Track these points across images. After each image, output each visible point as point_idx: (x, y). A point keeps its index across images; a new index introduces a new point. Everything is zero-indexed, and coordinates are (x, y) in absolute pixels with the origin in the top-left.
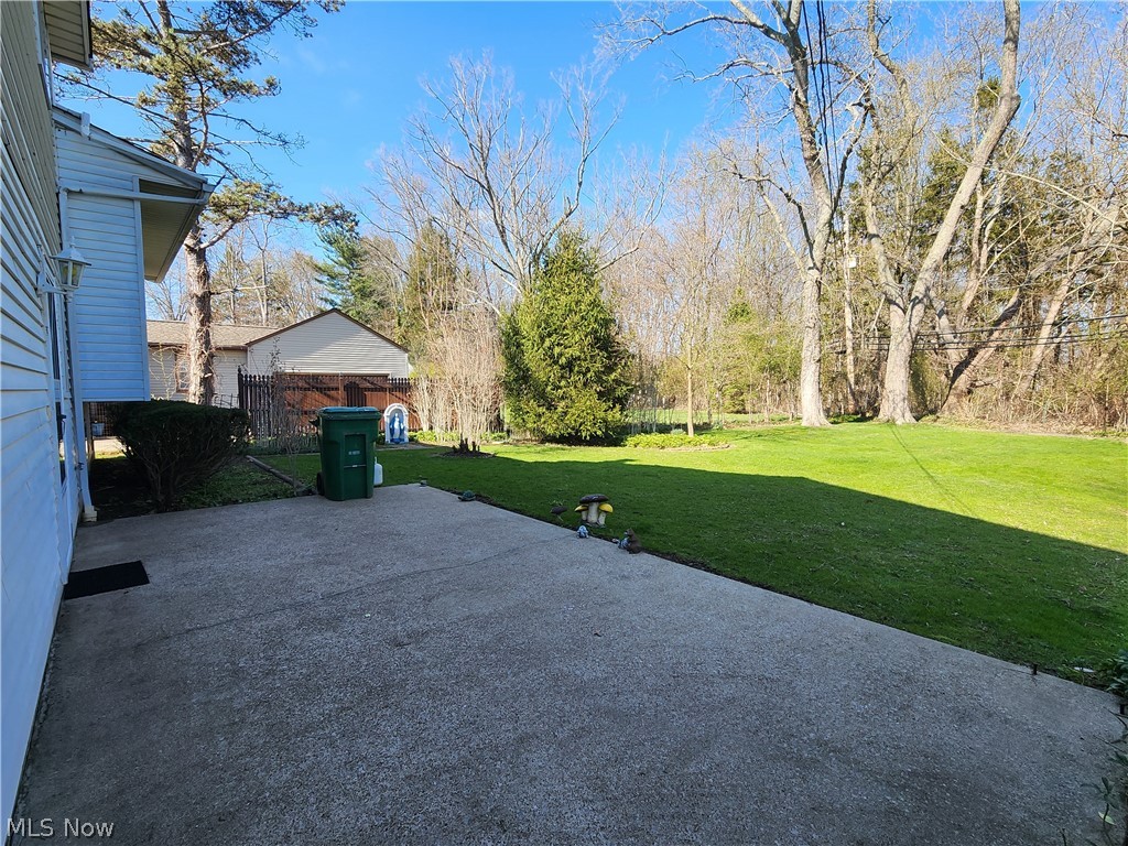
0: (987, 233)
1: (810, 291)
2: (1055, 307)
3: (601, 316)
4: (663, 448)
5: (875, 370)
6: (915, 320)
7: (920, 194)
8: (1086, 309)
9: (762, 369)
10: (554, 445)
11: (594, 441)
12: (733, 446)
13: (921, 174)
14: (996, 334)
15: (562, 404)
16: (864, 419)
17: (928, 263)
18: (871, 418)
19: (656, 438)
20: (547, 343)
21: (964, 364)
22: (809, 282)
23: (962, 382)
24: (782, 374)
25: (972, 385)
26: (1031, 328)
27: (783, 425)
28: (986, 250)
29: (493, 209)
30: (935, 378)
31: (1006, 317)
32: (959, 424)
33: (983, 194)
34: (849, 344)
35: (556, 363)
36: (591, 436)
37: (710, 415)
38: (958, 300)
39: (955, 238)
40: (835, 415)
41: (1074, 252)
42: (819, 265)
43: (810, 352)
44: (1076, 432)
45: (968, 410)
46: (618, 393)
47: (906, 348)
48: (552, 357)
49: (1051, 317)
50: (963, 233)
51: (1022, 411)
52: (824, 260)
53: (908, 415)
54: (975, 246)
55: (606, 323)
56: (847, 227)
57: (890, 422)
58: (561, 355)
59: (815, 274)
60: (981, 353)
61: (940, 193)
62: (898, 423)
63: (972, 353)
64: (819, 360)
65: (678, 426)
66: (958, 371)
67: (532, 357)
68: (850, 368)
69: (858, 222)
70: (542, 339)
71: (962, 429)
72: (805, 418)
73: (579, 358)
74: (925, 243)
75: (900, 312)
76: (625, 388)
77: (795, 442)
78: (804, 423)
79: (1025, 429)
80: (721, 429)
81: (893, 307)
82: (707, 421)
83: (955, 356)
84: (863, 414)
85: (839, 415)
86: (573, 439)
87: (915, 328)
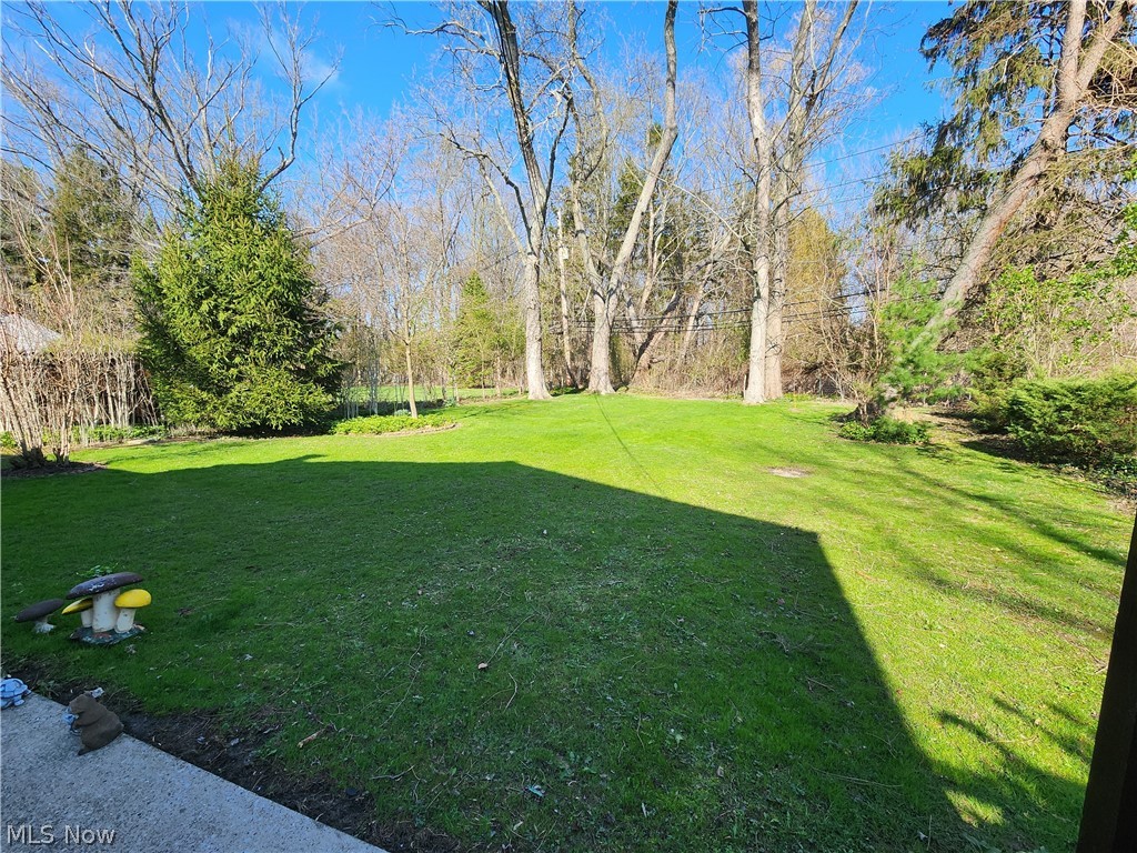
0: (656, 245)
1: (530, 273)
2: (696, 306)
3: (287, 275)
4: (379, 433)
5: (583, 349)
6: (612, 307)
7: (614, 204)
8: (711, 307)
9: (493, 347)
10: (235, 439)
11: (289, 430)
12: (460, 425)
13: (613, 187)
14: (665, 322)
15: (238, 386)
16: (577, 391)
17: (620, 259)
18: (583, 389)
19: (375, 421)
20: (205, 307)
21: (645, 345)
22: (529, 267)
23: (645, 357)
24: (511, 351)
25: (651, 362)
26: (683, 318)
27: (513, 399)
28: (656, 258)
29: (173, 143)
30: (627, 357)
31: (671, 309)
32: (644, 393)
33: (654, 211)
34: (565, 327)
35: (224, 333)
36: (284, 425)
37: (444, 391)
38: (639, 296)
39: (636, 246)
40: (556, 389)
41: (707, 264)
42: (536, 250)
43: (532, 332)
44: (713, 397)
45: (649, 381)
46: (321, 372)
47: (606, 330)
48: (215, 324)
49: (694, 312)
50: (642, 243)
51: (682, 381)
52: (540, 246)
53: (610, 388)
54: (650, 253)
55: (296, 286)
56: (560, 224)
57: (597, 393)
58: (229, 323)
59: (533, 259)
60: (656, 336)
61: (626, 205)
62: (603, 393)
63: (650, 336)
64: (540, 340)
65: (400, 407)
66: (642, 351)
67: (185, 324)
68: (567, 347)
69: (569, 220)
70: (198, 301)
71: (645, 397)
72: (530, 392)
73: (256, 328)
74: (615, 247)
75: (601, 300)
76: (329, 366)
77: (519, 417)
78: (530, 397)
79: (685, 396)
80: (453, 405)
81: (596, 296)
82: (442, 397)
83: (639, 338)
84: (577, 387)
85: (559, 388)
86: (260, 430)
87: (611, 314)
